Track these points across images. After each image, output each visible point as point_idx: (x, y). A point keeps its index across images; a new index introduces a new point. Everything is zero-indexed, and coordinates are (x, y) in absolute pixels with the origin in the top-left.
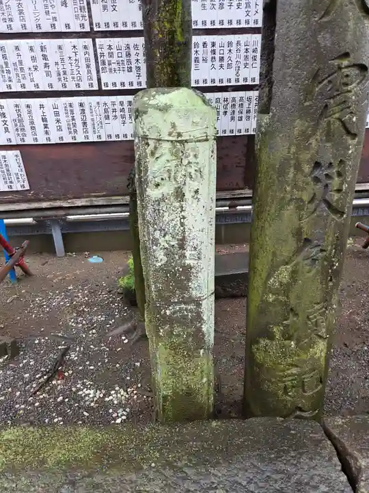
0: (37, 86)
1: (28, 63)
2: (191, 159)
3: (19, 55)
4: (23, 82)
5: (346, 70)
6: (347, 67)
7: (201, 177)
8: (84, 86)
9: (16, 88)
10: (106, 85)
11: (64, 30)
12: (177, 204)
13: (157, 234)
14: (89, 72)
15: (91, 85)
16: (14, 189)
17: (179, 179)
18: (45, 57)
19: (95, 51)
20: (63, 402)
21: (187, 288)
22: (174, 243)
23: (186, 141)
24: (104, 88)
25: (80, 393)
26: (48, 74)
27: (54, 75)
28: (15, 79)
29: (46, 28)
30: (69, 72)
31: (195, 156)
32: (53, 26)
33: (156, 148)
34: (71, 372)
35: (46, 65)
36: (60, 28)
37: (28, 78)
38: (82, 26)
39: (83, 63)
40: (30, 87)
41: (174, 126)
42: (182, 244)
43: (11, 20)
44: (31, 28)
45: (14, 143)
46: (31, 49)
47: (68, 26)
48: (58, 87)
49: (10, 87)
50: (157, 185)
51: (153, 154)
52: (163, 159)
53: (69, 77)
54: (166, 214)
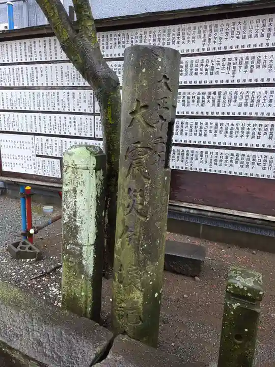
0: (70, 133)
1: (68, 124)
2: (80, 176)
3: (65, 121)
4: (65, 131)
5: (140, 149)
6: (139, 147)
7: (84, 185)
8: (88, 136)
9: (62, 133)
10: (97, 135)
11: (83, 112)
12: (73, 195)
13: (65, 207)
14: (91, 130)
15: (91, 135)
16: (55, 177)
17: (75, 184)
18: (75, 122)
19: (94, 121)
20: (39, 288)
21: (75, 237)
22: (72, 213)
23: (78, 168)
24: (96, 137)
25: (50, 288)
26: (75, 129)
27: (77, 129)
28: (62, 130)
29: (77, 111)
30: (83, 129)
31: (82, 175)
32: (79, 110)
33: (67, 169)
34: (54, 277)
35: (75, 125)
36: (82, 111)
37: (67, 129)
38: (91, 111)
39: (89, 126)
40: (67, 134)
41: (74, 161)
42: (75, 215)
43: (65, 107)
44: (71, 110)
45: (58, 156)
46: (70, 119)
47: (85, 110)
48: (78, 135)
49: (60, 133)
50: (67, 185)
51: (65, 171)
52: (69, 174)
53: (83, 130)
54: (69, 198)
